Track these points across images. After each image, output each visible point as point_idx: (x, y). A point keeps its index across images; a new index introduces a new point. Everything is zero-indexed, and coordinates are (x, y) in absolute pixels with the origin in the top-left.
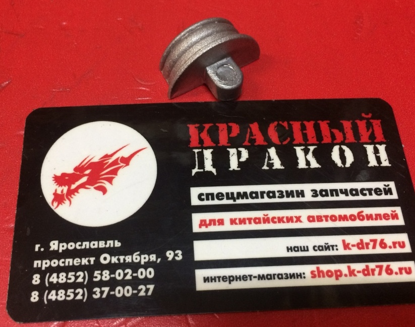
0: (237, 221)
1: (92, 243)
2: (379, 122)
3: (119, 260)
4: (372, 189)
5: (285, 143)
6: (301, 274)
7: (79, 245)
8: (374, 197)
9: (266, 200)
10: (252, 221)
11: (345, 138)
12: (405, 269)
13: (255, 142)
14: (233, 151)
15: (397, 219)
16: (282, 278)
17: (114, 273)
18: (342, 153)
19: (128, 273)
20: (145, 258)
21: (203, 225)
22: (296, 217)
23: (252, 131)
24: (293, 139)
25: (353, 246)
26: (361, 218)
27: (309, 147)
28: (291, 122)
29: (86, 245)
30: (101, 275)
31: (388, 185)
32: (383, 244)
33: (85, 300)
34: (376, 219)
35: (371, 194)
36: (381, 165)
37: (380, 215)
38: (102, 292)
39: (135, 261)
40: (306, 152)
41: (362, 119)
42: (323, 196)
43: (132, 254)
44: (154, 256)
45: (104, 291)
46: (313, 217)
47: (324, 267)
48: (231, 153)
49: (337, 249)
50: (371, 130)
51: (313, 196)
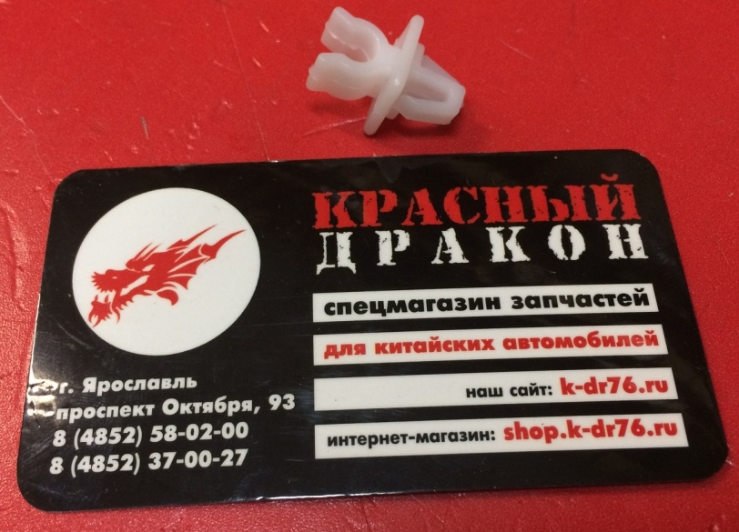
0: (387, 348)
1: (151, 381)
2: (629, 188)
3: (192, 408)
5: (471, 221)
6: (487, 433)
8: (618, 308)
9: (436, 313)
10: (412, 348)
11: (571, 213)
12: (666, 426)
13: (422, 220)
14: (385, 236)
15: (656, 344)
16: (456, 440)
17: (185, 430)
18: (566, 238)
19: (206, 429)
20: (234, 406)
21: (331, 354)
22: (484, 341)
25: (579, 388)
26: (594, 342)
27: (511, 228)
28: (483, 189)
29: (141, 384)
30: (163, 432)
31: (642, 290)
32: (629, 387)
33: (135, 473)
34: (620, 344)
35: (612, 304)
36: (632, 257)
37: (626, 338)
38: (163, 460)
39: (219, 410)
41: (601, 182)
42: (531, 306)
43: (213, 400)
44: (250, 402)
45: (166, 458)
46: (513, 341)
47: (528, 423)
48: (382, 238)
49: (550, 394)
50: (615, 202)
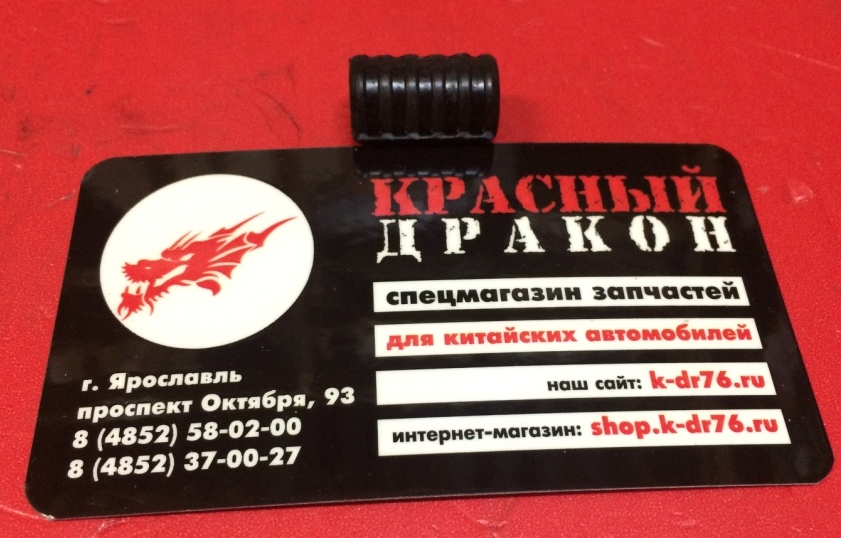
4: (702, 289)
7: (165, 381)
23: (488, 190)
24: (560, 205)
40: (585, 225)
51: (596, 298)
